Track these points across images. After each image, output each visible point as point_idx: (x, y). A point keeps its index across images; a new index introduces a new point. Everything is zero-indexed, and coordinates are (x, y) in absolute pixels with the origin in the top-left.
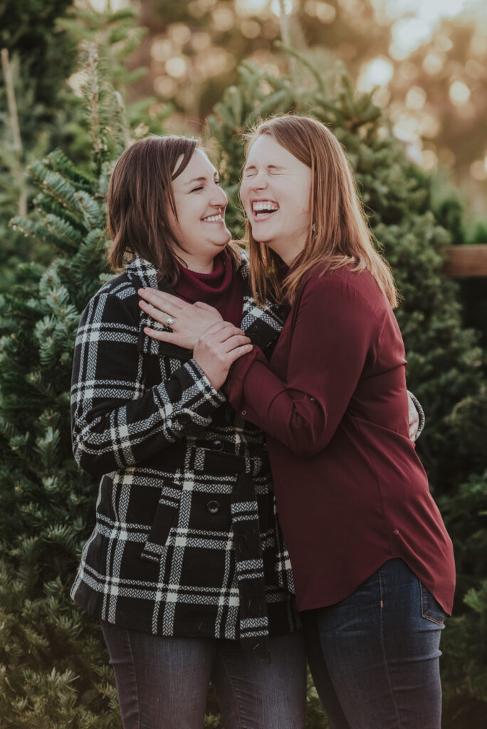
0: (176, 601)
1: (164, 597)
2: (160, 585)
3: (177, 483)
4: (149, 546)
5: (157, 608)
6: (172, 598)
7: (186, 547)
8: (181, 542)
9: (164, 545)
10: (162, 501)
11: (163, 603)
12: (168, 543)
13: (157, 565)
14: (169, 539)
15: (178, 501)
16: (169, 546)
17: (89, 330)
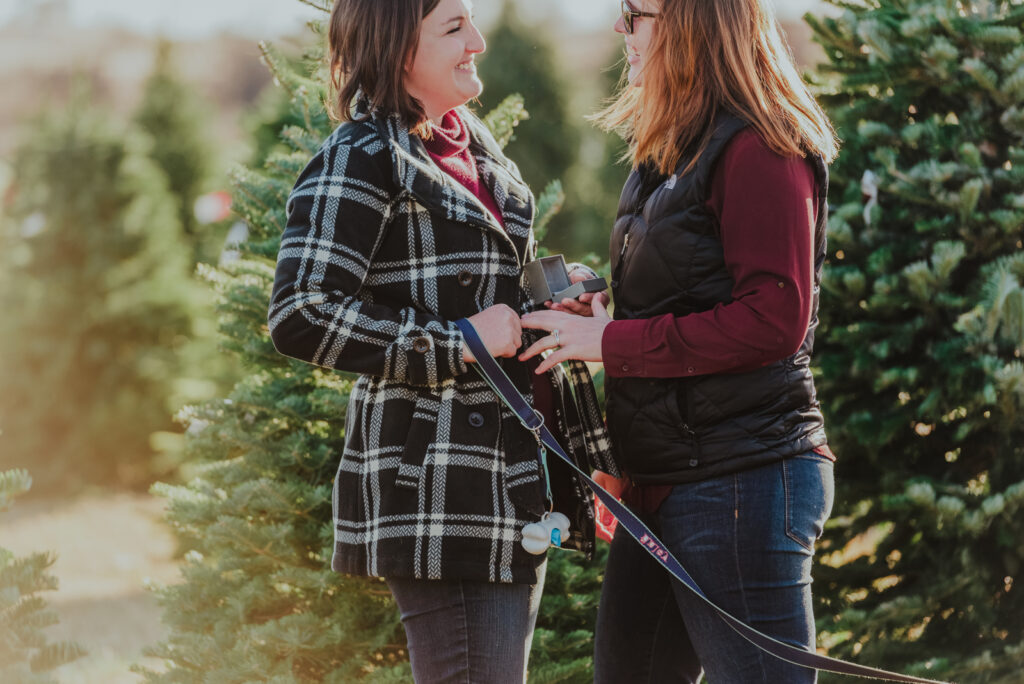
0: (442, 534)
1: (427, 530)
2: (421, 516)
3: (435, 394)
4: (405, 469)
5: (419, 545)
6: (437, 531)
7: (448, 466)
8: (442, 460)
9: (421, 465)
10: (417, 415)
11: (426, 539)
12: (426, 462)
13: (415, 491)
14: (427, 457)
15: (435, 414)
16: (428, 466)
17: (327, 183)
